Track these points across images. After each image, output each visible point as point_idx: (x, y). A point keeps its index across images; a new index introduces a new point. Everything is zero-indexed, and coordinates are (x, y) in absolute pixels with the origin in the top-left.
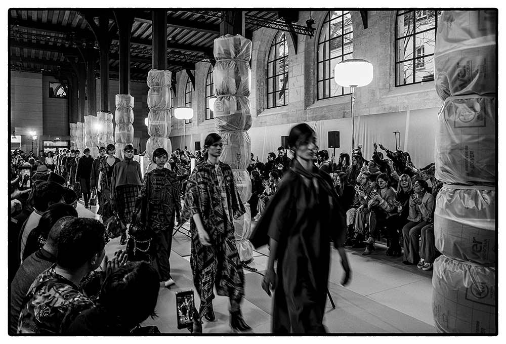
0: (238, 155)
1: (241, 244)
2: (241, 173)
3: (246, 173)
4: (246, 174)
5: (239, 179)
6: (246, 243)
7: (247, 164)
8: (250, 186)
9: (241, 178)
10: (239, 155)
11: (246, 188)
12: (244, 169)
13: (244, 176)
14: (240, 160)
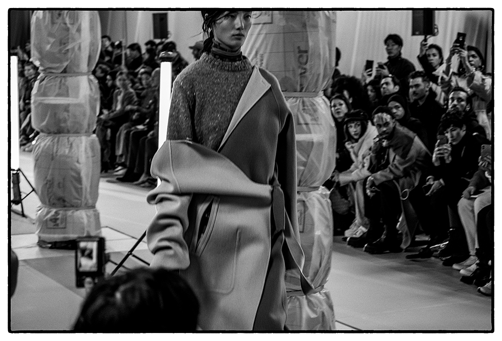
0: (300, 51)
1: (305, 302)
2: (308, 104)
3: (321, 103)
4: (323, 106)
5: (302, 121)
6: (317, 298)
7: (324, 77)
8: (331, 139)
9: (308, 118)
10: (303, 53)
11: (321, 144)
12: (316, 94)
13: (315, 111)
14: (307, 66)
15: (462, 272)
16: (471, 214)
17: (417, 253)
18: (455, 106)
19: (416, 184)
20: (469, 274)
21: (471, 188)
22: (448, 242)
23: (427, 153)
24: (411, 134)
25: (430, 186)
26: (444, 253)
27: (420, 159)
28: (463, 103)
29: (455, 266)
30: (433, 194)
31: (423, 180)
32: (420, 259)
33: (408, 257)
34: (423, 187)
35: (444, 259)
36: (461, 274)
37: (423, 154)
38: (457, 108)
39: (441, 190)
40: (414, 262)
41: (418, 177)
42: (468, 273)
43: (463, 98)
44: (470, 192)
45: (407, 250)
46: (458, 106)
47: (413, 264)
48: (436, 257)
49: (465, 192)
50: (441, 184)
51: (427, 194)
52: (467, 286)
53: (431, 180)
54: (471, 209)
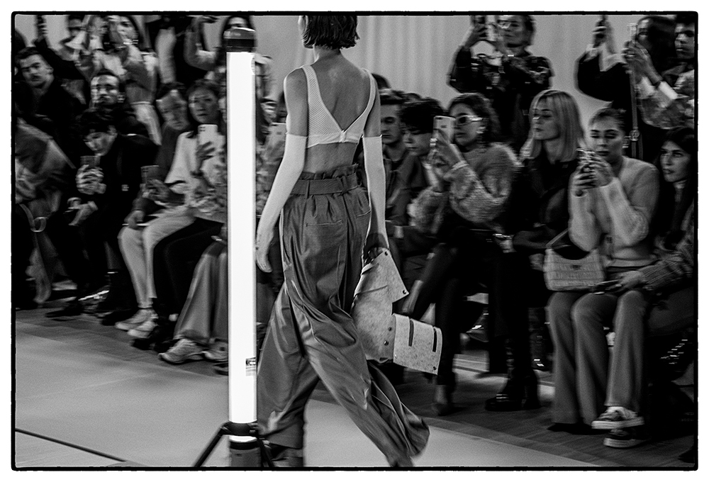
15: (133, 333)
16: (138, 249)
17: (60, 309)
18: (102, 96)
19: (54, 208)
20: (142, 336)
21: (138, 213)
22: (107, 291)
23: (67, 166)
24: (44, 136)
25: (76, 211)
26: (102, 306)
27: (57, 172)
28: (114, 92)
29: (120, 326)
30: (82, 223)
31: (64, 204)
32: (65, 318)
33: (49, 315)
34: (64, 214)
35: (101, 315)
36: (131, 337)
37: (61, 166)
38: (106, 99)
39: (92, 216)
40: (59, 322)
41: (56, 198)
42: (141, 333)
43: (115, 85)
44: (136, 219)
45: (45, 306)
46: (108, 97)
47: (58, 325)
48: (90, 313)
49: (130, 219)
50: (90, 208)
51: (73, 224)
52: (142, 353)
53: (76, 203)
54: (138, 241)
